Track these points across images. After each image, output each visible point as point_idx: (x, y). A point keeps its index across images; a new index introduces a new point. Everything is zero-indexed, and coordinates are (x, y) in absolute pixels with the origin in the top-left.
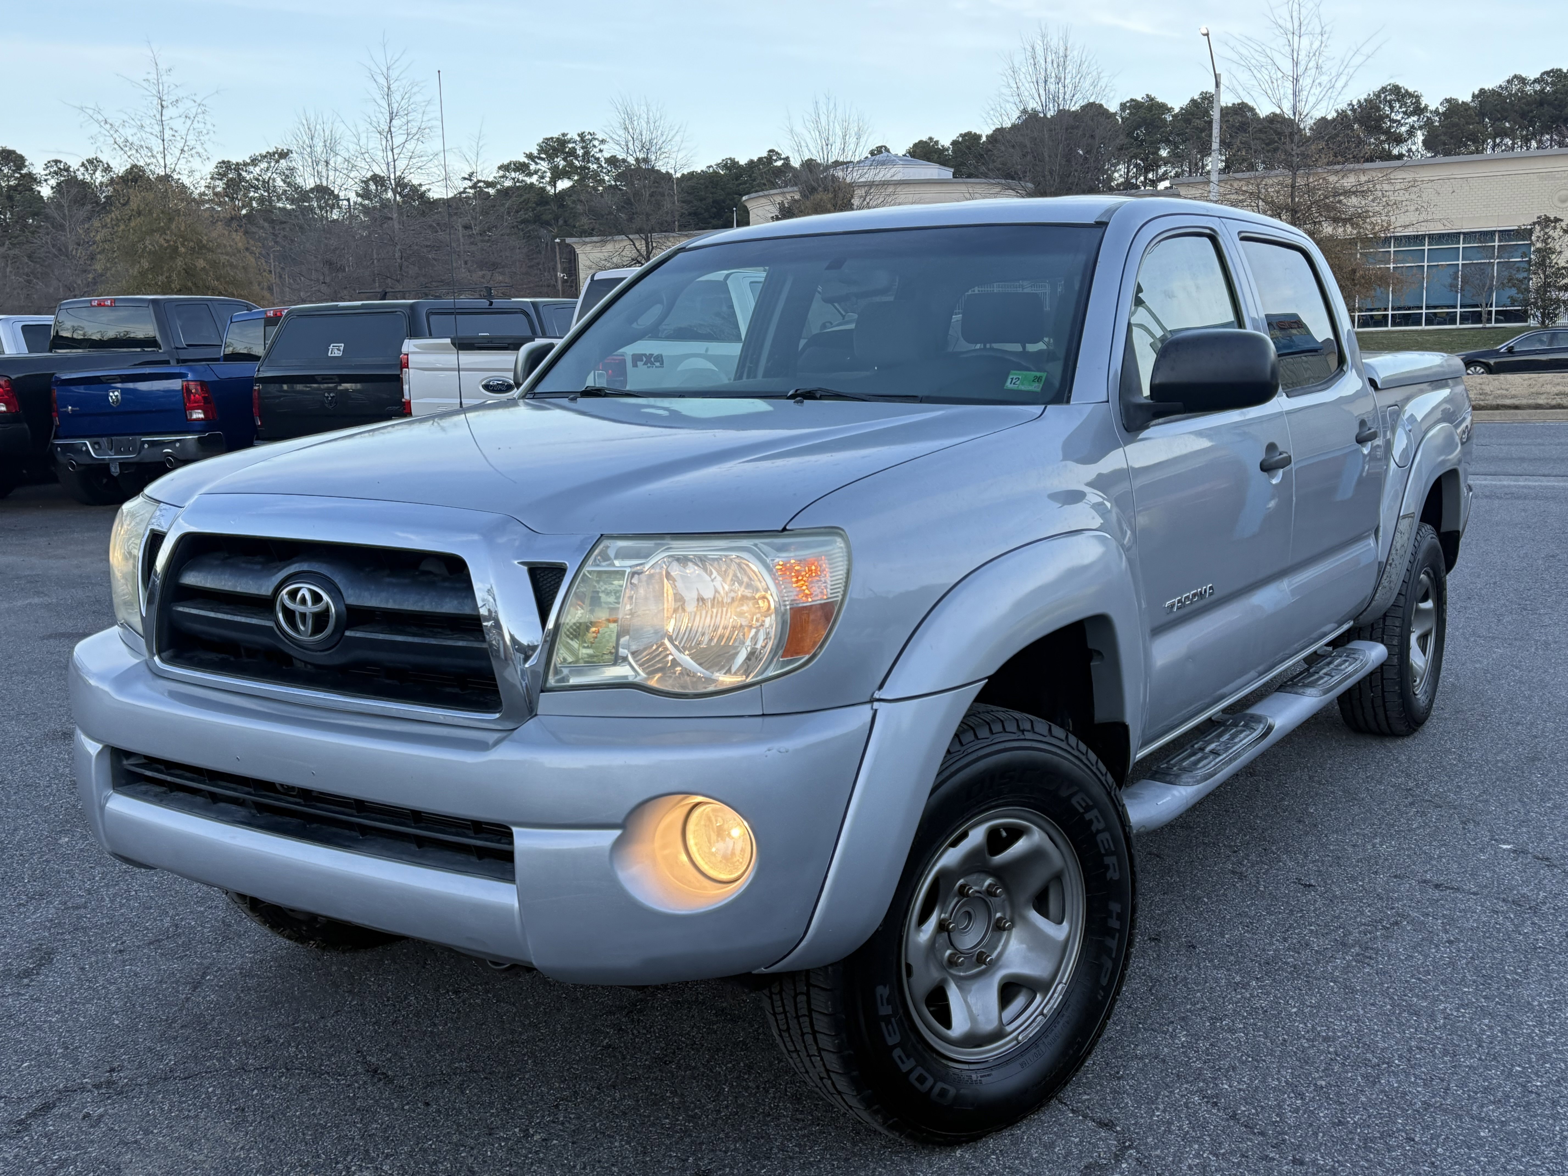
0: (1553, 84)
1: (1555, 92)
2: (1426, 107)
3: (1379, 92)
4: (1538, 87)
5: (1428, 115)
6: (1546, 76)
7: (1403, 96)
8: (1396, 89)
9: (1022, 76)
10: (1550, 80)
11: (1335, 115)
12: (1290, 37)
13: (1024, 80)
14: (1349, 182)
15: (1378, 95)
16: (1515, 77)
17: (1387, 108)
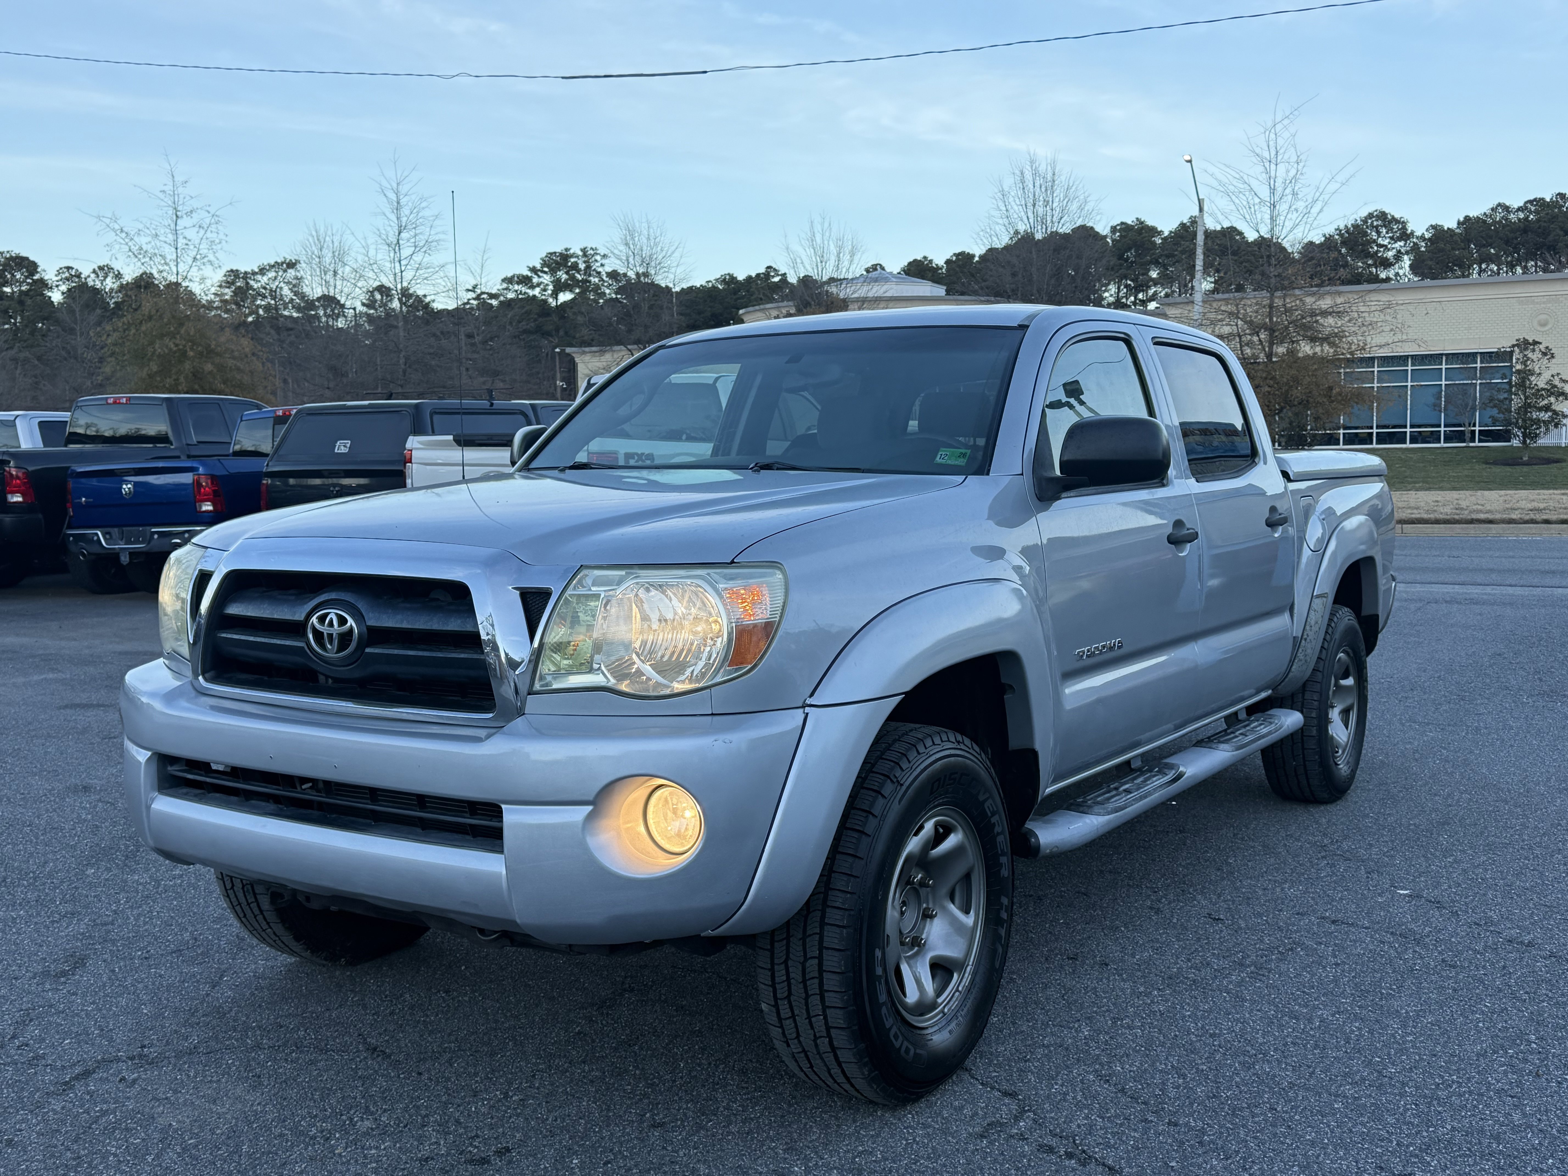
0: (1536, 212)
1: (1538, 221)
2: (1412, 233)
3: (1366, 218)
4: (1521, 215)
5: (1415, 240)
6: (1529, 205)
7: (1390, 222)
8: (1383, 216)
9: (1011, 199)
10: (1533, 208)
11: (1323, 239)
12: (1267, 165)
13: (1013, 203)
14: (1325, 303)
15: (1365, 221)
16: (1499, 205)
17: (1374, 233)
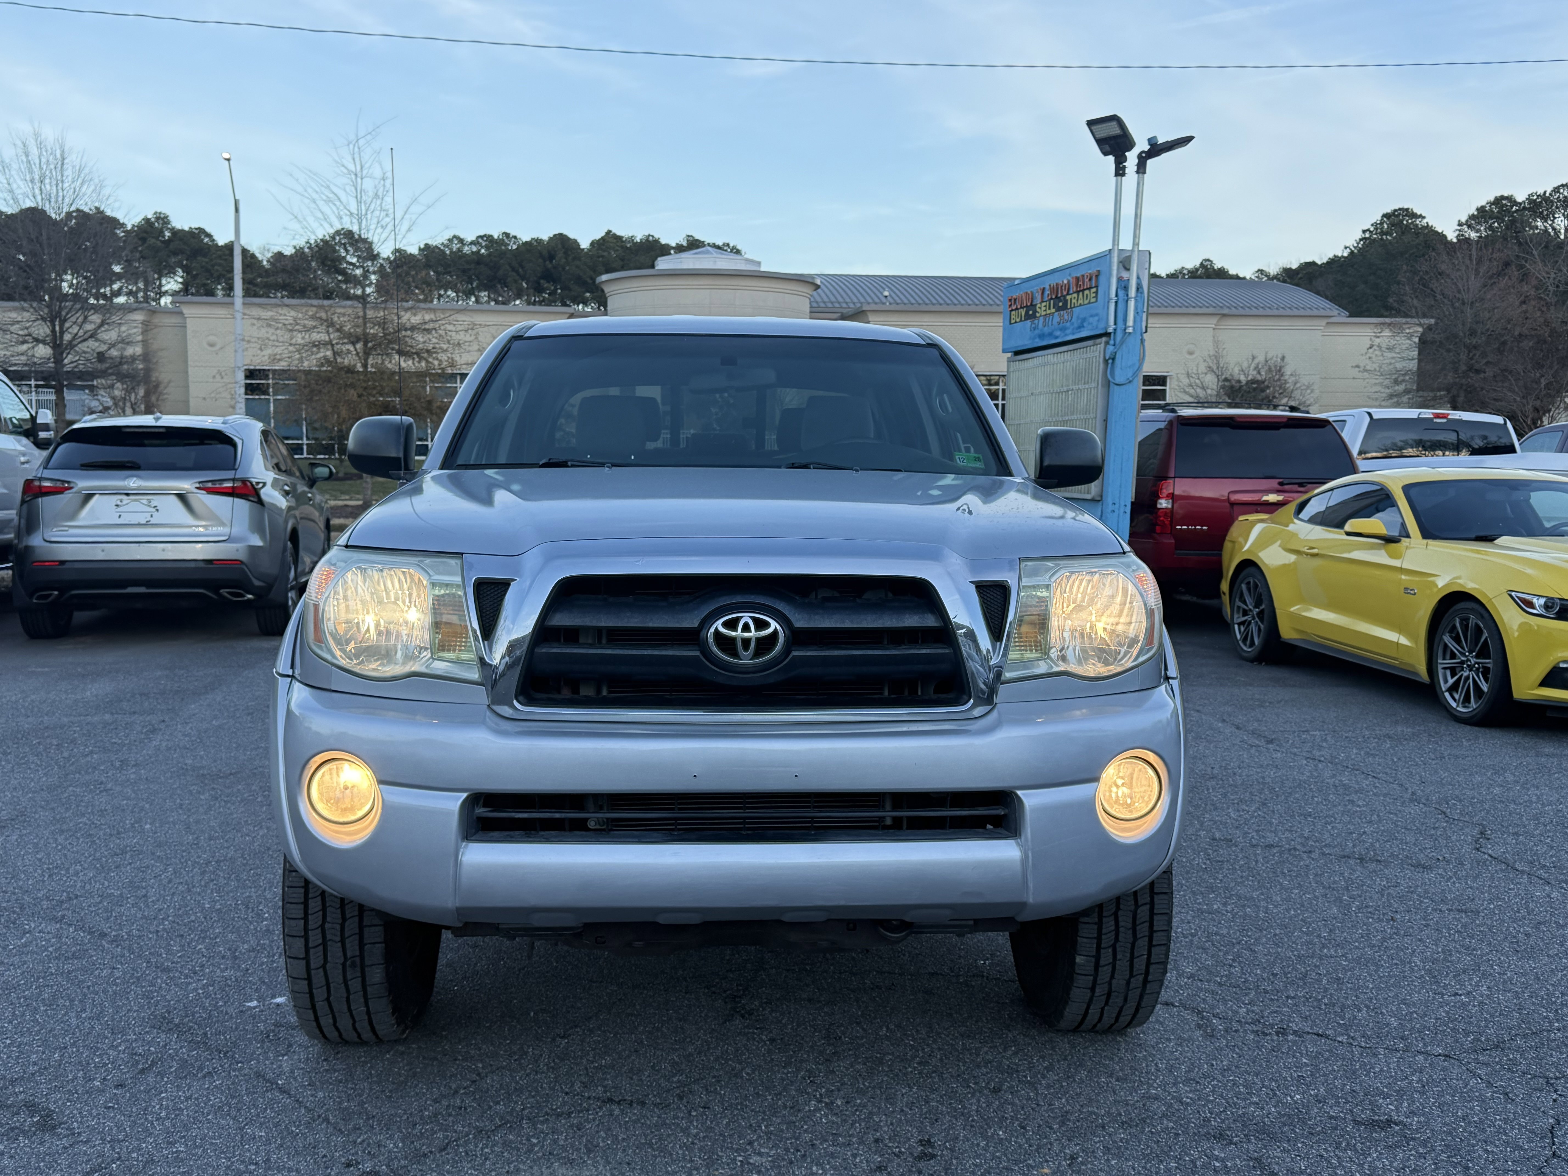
0: (487, 248)
1: (489, 255)
2: (378, 254)
3: (334, 235)
4: (474, 249)
5: (381, 261)
6: (480, 240)
7: (357, 241)
8: (349, 234)
9: (13, 173)
10: (484, 244)
11: (294, 251)
15: (333, 238)
16: (455, 237)
17: (342, 250)
